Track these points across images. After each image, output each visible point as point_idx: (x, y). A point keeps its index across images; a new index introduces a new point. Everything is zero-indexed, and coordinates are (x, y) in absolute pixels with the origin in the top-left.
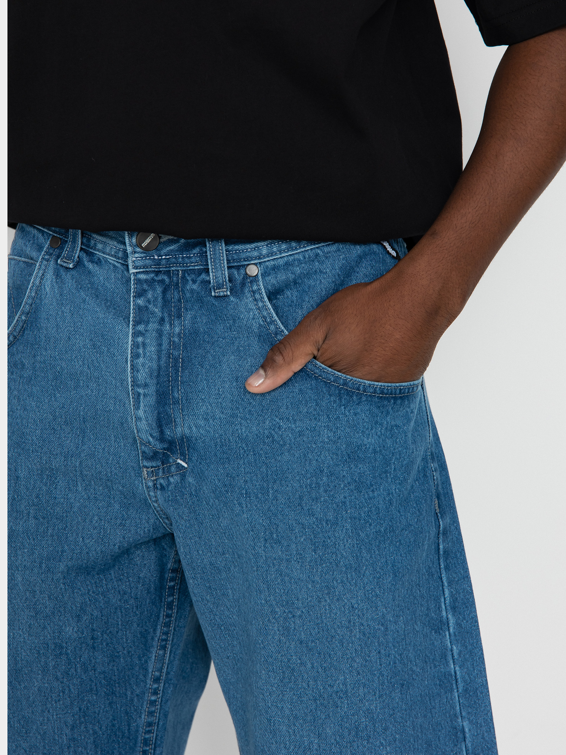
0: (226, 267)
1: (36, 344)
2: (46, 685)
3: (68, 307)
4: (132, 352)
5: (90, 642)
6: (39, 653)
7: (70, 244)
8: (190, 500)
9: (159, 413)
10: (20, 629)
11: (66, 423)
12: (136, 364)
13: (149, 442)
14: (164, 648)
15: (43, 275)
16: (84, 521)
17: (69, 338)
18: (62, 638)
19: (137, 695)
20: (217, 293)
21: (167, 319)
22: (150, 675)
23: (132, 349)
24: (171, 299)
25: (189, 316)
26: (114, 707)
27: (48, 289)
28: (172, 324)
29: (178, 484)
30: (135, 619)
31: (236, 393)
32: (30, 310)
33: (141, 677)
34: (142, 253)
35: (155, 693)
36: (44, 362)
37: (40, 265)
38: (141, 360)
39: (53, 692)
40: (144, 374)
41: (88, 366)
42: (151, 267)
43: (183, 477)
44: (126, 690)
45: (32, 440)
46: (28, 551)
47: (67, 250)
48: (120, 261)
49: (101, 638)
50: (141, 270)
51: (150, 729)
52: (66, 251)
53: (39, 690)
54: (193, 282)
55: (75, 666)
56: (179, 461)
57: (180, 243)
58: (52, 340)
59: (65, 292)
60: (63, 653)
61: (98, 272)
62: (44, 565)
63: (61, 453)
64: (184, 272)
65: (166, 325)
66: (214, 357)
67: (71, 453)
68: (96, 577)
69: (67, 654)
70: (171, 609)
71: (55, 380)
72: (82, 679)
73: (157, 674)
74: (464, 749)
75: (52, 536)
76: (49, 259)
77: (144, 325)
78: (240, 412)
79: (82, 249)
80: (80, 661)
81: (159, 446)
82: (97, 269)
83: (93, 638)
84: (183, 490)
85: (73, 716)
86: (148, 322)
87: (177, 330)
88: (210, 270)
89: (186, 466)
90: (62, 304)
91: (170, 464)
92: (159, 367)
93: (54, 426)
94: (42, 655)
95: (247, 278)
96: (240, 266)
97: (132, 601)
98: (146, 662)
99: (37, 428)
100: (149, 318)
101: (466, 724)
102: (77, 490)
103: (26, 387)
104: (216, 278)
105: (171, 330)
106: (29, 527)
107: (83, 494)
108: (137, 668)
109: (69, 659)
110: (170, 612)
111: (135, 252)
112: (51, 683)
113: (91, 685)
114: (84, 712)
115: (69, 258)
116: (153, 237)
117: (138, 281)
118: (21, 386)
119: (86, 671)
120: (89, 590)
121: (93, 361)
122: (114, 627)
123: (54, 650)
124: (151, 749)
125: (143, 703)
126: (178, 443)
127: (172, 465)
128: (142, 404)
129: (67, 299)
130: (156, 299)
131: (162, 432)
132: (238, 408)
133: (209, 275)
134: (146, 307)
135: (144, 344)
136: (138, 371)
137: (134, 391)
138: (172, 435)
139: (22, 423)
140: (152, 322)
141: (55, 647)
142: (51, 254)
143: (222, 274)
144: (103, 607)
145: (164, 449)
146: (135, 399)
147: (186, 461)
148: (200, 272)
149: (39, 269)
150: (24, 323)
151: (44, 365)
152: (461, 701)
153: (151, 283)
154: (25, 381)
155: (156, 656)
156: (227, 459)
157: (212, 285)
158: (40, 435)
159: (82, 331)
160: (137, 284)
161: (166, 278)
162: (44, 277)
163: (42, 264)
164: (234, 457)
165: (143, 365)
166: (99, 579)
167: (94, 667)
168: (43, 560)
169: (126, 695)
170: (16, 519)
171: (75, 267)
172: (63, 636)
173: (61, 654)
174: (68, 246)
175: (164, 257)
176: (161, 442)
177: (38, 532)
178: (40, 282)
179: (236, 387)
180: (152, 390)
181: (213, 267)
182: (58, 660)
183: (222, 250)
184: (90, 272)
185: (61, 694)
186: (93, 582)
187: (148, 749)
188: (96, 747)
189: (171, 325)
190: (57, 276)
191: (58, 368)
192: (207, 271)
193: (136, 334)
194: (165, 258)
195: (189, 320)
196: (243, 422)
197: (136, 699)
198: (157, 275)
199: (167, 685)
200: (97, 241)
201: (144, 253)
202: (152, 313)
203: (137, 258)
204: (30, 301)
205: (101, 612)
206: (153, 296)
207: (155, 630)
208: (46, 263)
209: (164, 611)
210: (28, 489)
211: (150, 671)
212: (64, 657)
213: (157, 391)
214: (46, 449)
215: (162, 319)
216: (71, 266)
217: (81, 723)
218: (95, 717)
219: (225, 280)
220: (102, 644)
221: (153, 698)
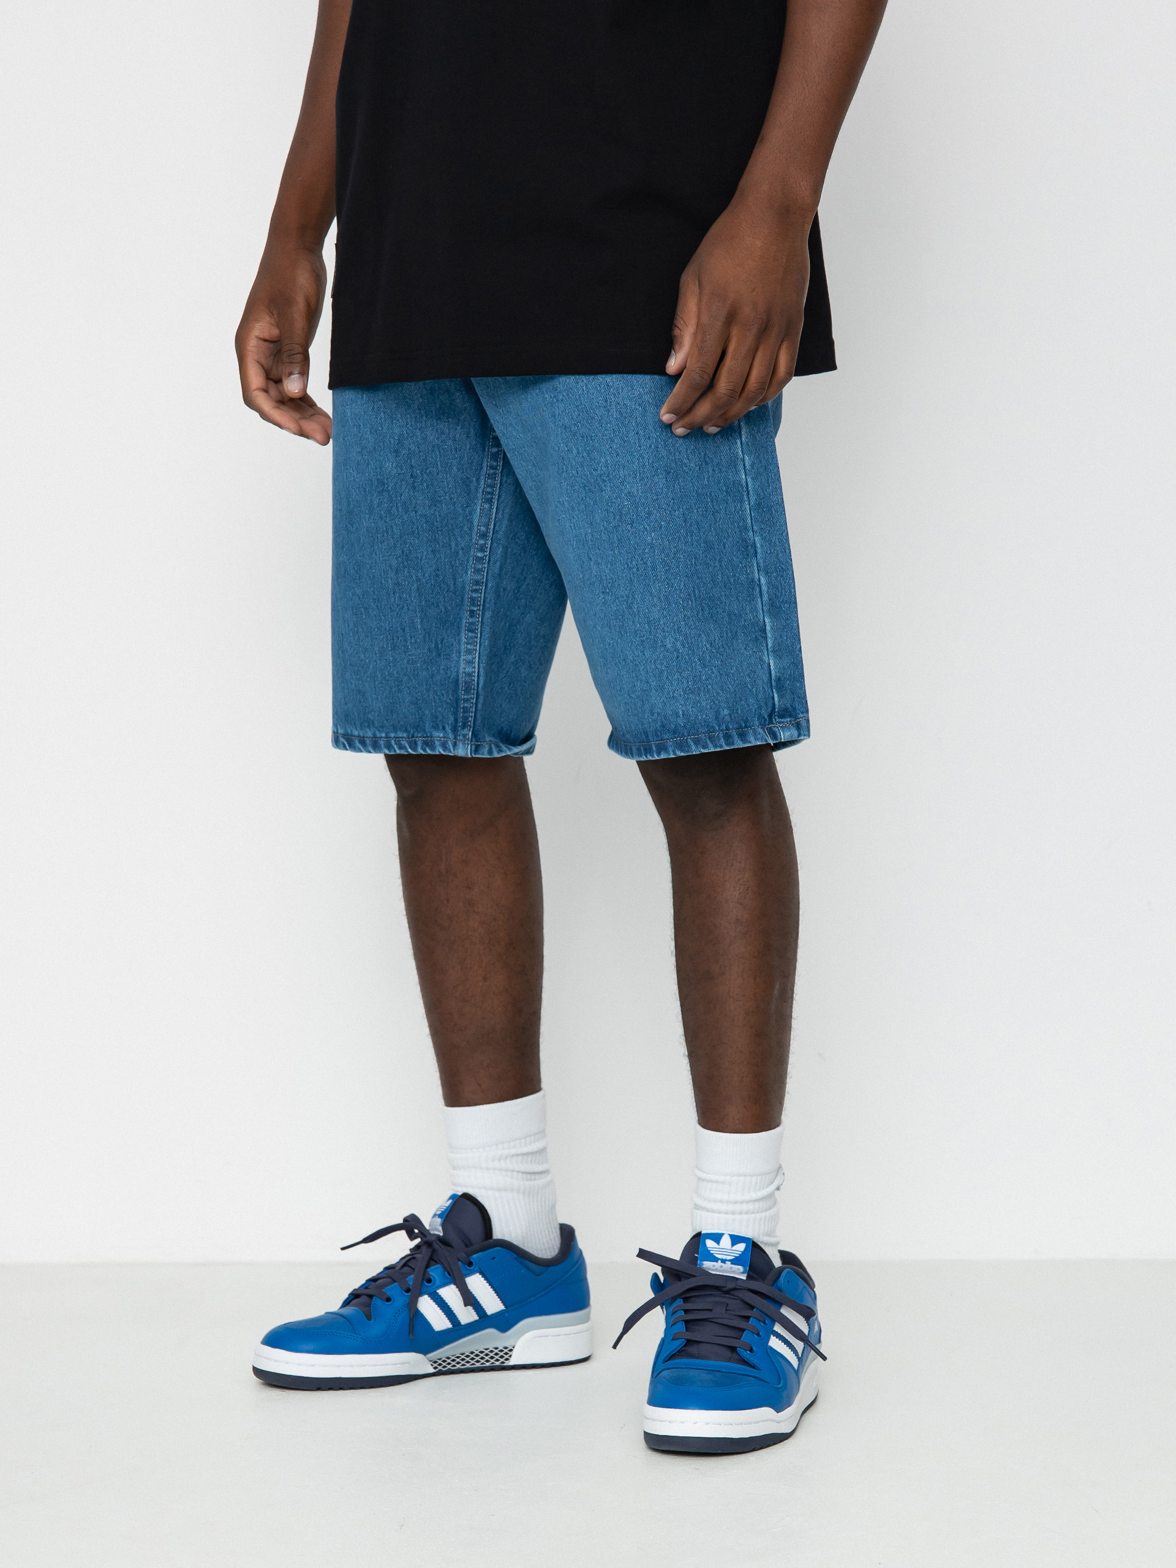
14: (490, 501)
19: (462, 549)
22: (476, 528)
26: (438, 556)
30: (455, 462)
33: (465, 529)
35: (482, 549)
44: (450, 539)
51: (477, 587)
69: (388, 491)
70: (496, 460)
73: (483, 529)
74: (755, 564)
83: (412, 476)
85: (396, 558)
97: (450, 443)
98: (471, 513)
101: (757, 539)
108: (461, 519)
110: (495, 464)
114: (407, 556)
124: (479, 610)
125: (469, 557)
152: (753, 515)
155: (481, 509)
169: (450, 545)
187: (475, 609)
188: (420, 595)
197: (461, 552)
199: (495, 545)
207: (478, 480)
209: (487, 462)
211: (475, 524)
217: (404, 567)
218: (418, 563)
221: (480, 555)
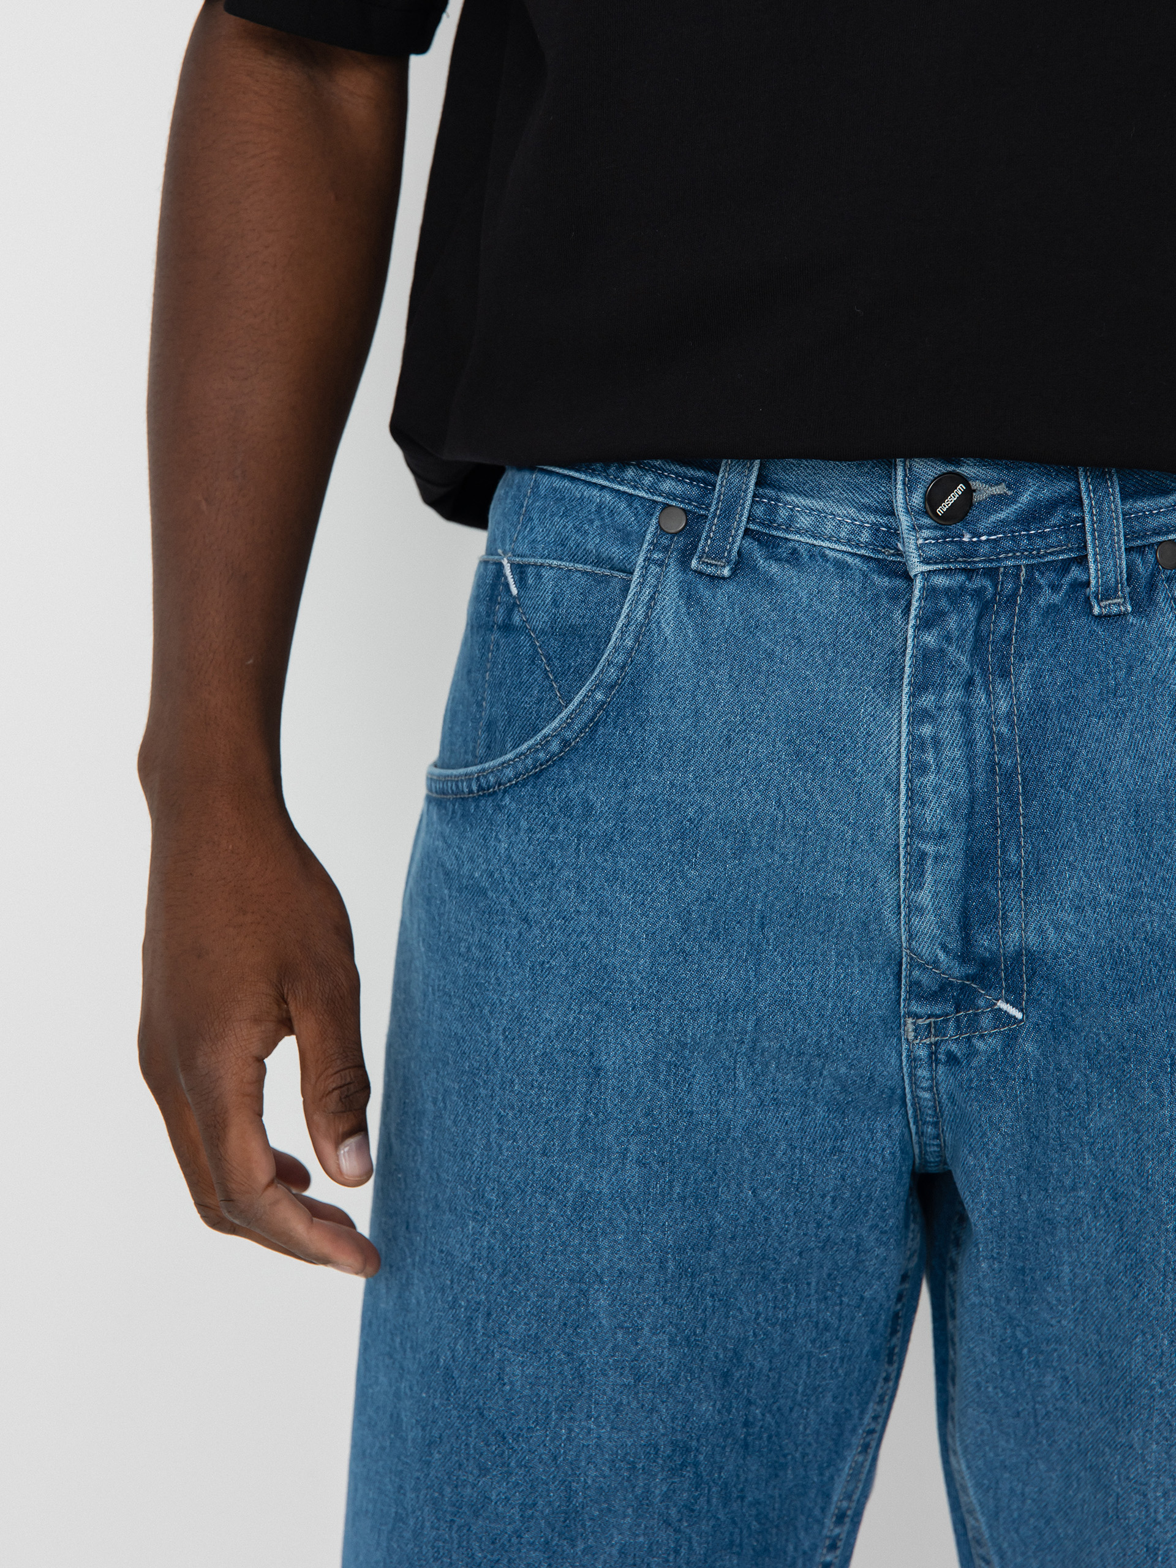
0: (1123, 548)
1: (633, 757)
2: (641, 1539)
3: (724, 671)
4: (909, 760)
5: (741, 1433)
6: (633, 1468)
7: (716, 521)
8: (1020, 1092)
9: (966, 899)
10: (589, 1417)
11: (715, 935)
12: (920, 787)
13: (936, 963)
15: (652, 598)
16: (756, 1155)
17: (729, 739)
18: (691, 1428)
20: (1105, 607)
21: (978, 680)
22: (833, 1508)
23: (909, 752)
24: (988, 636)
25: (1026, 673)
27: (668, 631)
28: (991, 692)
29: (997, 1056)
30: (833, 1384)
31: (1135, 843)
32: (618, 679)
33: (817, 1512)
34: (935, 528)
36: (653, 798)
37: (643, 576)
38: (931, 778)
39: (655, 1553)
40: (938, 811)
41: (779, 801)
42: (956, 561)
43: (1011, 1039)
44: (787, 1540)
45: (631, 983)
46: (626, 1239)
47: (708, 537)
48: (863, 552)
49: (761, 1423)
50: (940, 567)
52: (706, 540)
53: (623, 1553)
54: (1052, 589)
55: (709, 1491)
56: (1002, 1005)
57: (1019, 505)
58: (680, 746)
59: (714, 635)
60: (689, 1463)
61: (795, 581)
62: (671, 1265)
63: (708, 1006)
64: (1030, 568)
65: (978, 693)
66: (1089, 763)
67: (733, 1002)
68: (779, 1286)
71: (678, 839)
72: (718, 1519)
75: (683, 1199)
76: (663, 561)
77: (933, 694)
78: (1145, 884)
79: (747, 532)
80: (720, 1477)
81: (957, 971)
82: (793, 572)
84: (1008, 1069)
86: (943, 687)
87: (1003, 706)
88: (1091, 558)
89: (1019, 1016)
90: (709, 663)
91: (978, 1009)
92: (972, 792)
93: (685, 944)
94: (641, 1471)
95: (1159, 573)
96: (1145, 546)
97: (836, 1347)
98: (832, 1480)
99: (641, 953)
100: (946, 677)
102: (735, 1089)
103: (599, 860)
104: (1103, 575)
105: (990, 706)
106: (626, 1185)
107: (750, 1095)
108: (813, 1493)
109: (698, 1475)
111: (921, 527)
112: (654, 1534)
113: (732, 1534)
115: (717, 554)
116: (960, 493)
117: (930, 593)
118: (582, 859)
119: (726, 1500)
120: (758, 1314)
121: (792, 790)
122: (787, 1397)
123: (669, 1457)
126: (1005, 965)
127: (983, 1013)
128: (929, 878)
129: (719, 652)
130: (964, 632)
131: (967, 940)
132: (1140, 875)
133: (1088, 569)
134: (942, 650)
135: (936, 742)
136: (924, 803)
137: (911, 848)
138: (994, 948)
139: (598, 943)
140: (951, 685)
141: (673, 1451)
142: (666, 549)
143: (1115, 565)
144: (777, 1350)
145: (967, 977)
146: (911, 866)
147: (1021, 1004)
148: (1065, 566)
149: (641, 584)
150: (600, 709)
151: (652, 807)
153: (954, 596)
154: (593, 845)
156: (1128, 992)
157: (1093, 589)
158: (651, 969)
159: (764, 722)
160: (926, 599)
161: (987, 583)
162: (655, 604)
163: (647, 573)
164: (1142, 986)
165: (937, 790)
166: (783, 1291)
167: (742, 1490)
168: (668, 1253)
170: (593, 1165)
171: (734, 572)
172: (693, 1424)
173: (683, 1465)
174: (711, 528)
175: (984, 538)
176: (964, 961)
177: (650, 1194)
178: (647, 616)
179: (1135, 829)
180: (955, 847)
181: (1098, 549)
182: (676, 1480)
183: (1116, 511)
184: (770, 582)
185: (671, 1558)
186: (770, 1296)
189: (988, 693)
190: (688, 598)
191: (691, 812)
192: (1082, 561)
193: (919, 716)
194: (988, 540)
195: (1026, 682)
196: (1154, 904)
197: (800, 1563)
198: (970, 579)
200: (798, 511)
201: (941, 529)
202: (953, 666)
203: (926, 539)
204: (620, 659)
205: (771, 1362)
206: (959, 625)
208: (658, 569)
210: (623, 1095)
211: (835, 1498)
212: (689, 1472)
213: (968, 850)
214: (667, 1000)
215: (970, 682)
216: (726, 572)
219: (1121, 579)
220: (761, 1438)
221: (828, 1558)
